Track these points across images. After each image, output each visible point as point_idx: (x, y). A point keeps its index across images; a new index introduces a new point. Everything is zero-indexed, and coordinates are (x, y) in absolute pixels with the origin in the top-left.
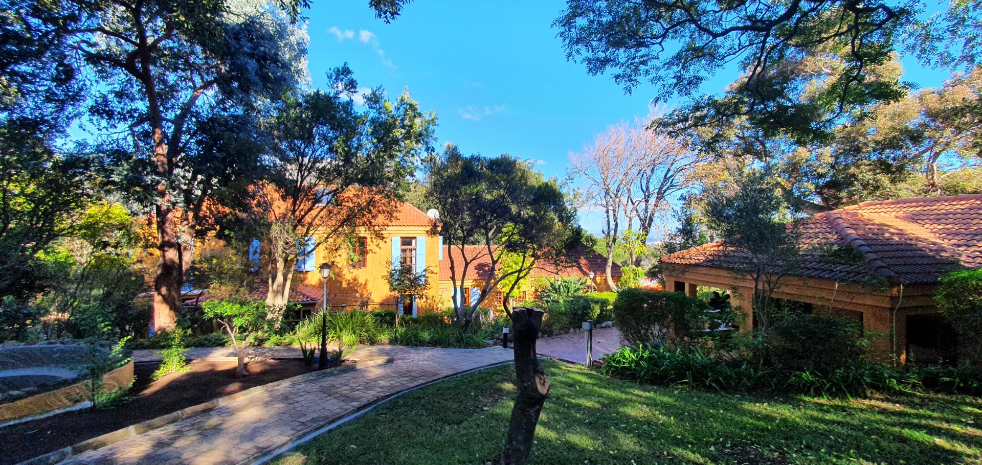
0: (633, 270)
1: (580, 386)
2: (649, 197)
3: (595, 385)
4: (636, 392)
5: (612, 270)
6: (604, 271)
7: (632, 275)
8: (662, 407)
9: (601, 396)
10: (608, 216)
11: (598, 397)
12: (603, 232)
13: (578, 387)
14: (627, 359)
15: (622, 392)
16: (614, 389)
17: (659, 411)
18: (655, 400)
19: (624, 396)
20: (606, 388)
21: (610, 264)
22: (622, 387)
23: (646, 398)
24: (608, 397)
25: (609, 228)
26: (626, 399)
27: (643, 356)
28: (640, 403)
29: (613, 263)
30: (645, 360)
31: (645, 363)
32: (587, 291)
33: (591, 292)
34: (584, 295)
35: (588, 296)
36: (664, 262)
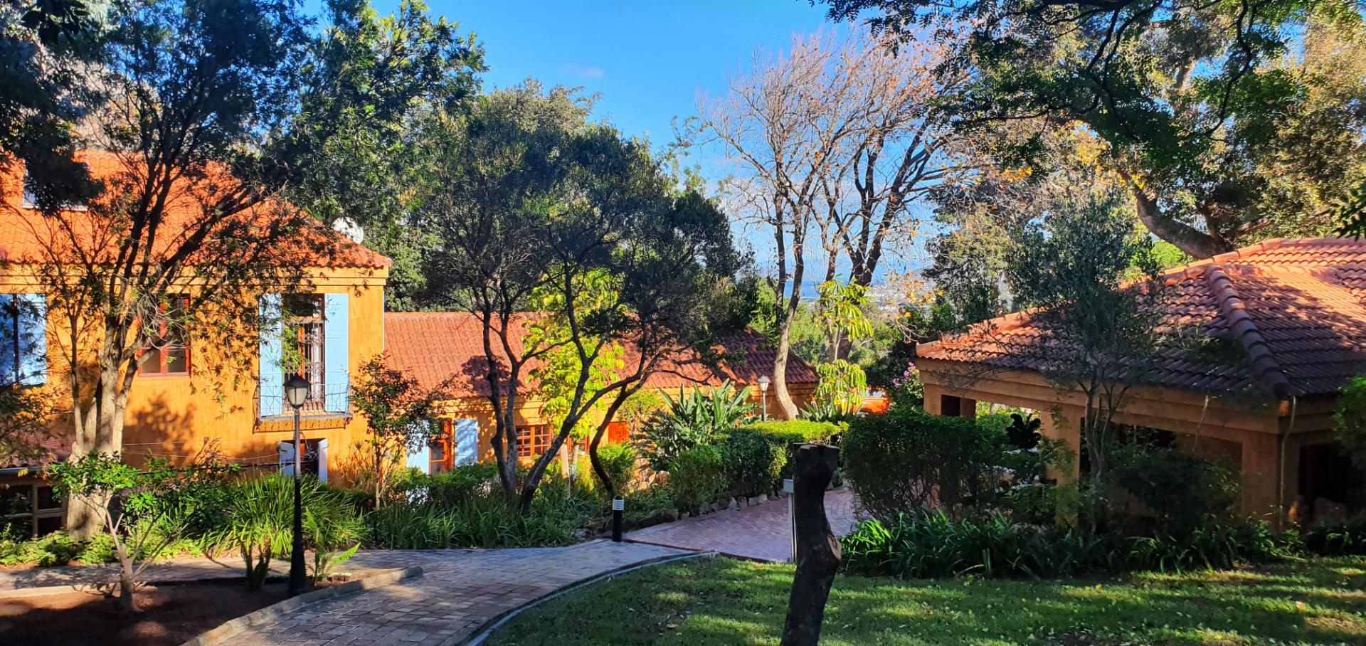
2: (871, 205)
5: (788, 369)
7: (840, 383)
8: (951, 602)
10: (781, 246)
14: (877, 540)
17: (949, 606)
18: (938, 596)
21: (783, 354)
23: (922, 595)
25: (783, 273)
27: (905, 532)
28: (915, 600)
30: (911, 537)
31: (910, 542)
32: (755, 419)
33: (763, 420)
34: (750, 427)
35: (760, 429)
36: (923, 357)
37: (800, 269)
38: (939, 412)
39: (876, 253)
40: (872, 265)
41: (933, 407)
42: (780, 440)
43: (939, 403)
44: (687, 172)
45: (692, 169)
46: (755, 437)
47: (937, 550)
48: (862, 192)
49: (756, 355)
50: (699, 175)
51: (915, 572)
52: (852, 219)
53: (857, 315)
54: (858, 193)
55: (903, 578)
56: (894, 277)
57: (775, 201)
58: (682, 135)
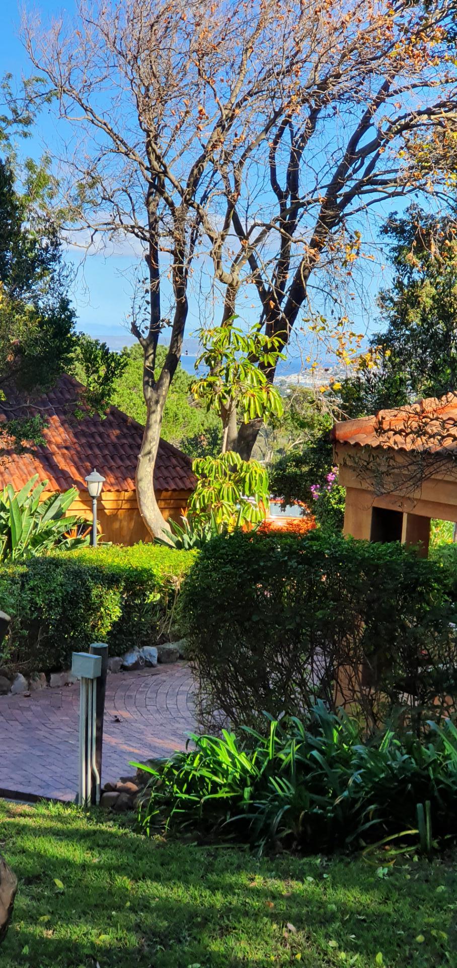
0: (234, 469)
1: (64, 879)
2: (294, 214)
3: (120, 869)
4: (259, 881)
5: (157, 468)
6: (131, 471)
7: (228, 486)
8: (344, 923)
9: (142, 905)
10: (155, 274)
11: (133, 909)
12: (135, 331)
13: (59, 883)
14: (225, 774)
15: (214, 888)
16: (184, 878)
17: (338, 937)
18: (322, 905)
19: (219, 900)
20: (157, 878)
21: (152, 446)
22: (210, 868)
23: (293, 898)
24: (167, 909)
25: (156, 317)
26: (228, 910)
27: (277, 762)
28: (274, 917)
29: (163, 444)
30: (286, 772)
31: (284, 782)
32: (78, 542)
33: (92, 543)
34: (63, 554)
35: (80, 560)
36: (346, 443)
37: (182, 310)
38: (366, 535)
39: (299, 293)
40: (292, 313)
41: (358, 527)
42: (111, 579)
43: (367, 520)
44: (30, 166)
45: (38, 163)
46: (67, 572)
47: (335, 796)
48: (281, 196)
49: (114, 446)
50: (48, 172)
51: (287, 842)
52: (263, 234)
53: (260, 382)
54: (275, 198)
55: (266, 854)
56: (320, 324)
57: (148, 204)
58: (20, 104)
